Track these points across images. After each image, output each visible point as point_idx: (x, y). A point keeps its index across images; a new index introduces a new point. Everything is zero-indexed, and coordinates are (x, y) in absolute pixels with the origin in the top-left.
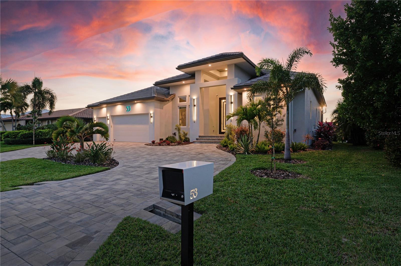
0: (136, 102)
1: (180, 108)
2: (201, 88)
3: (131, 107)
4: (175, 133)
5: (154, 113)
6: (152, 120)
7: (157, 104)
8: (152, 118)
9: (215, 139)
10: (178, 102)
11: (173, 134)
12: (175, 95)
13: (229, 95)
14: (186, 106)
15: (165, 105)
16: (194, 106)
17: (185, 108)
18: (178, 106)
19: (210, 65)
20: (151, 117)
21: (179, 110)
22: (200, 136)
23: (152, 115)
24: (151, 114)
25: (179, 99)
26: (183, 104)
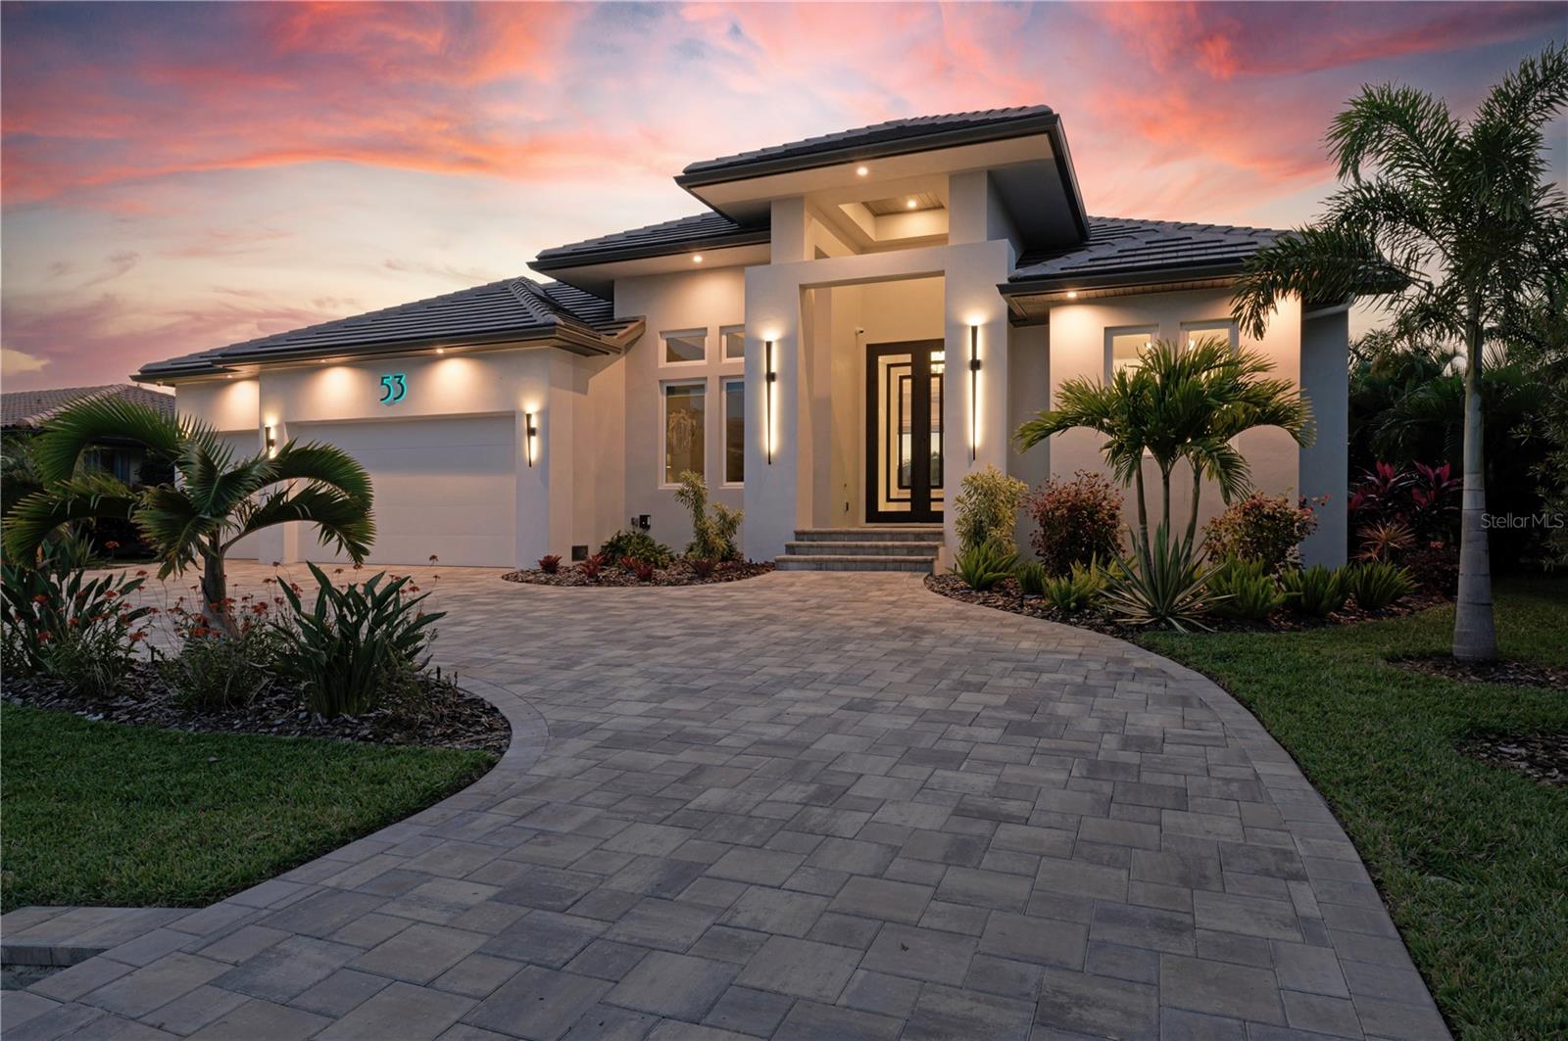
0: (440, 351)
1: (670, 390)
2: (803, 288)
3: (406, 381)
4: (644, 518)
5: (544, 414)
6: (533, 448)
7: (561, 364)
8: (534, 439)
9: (893, 547)
10: (663, 363)
11: (633, 522)
12: (644, 324)
13: (962, 327)
14: (706, 379)
15: (596, 372)
16: (771, 377)
17: (702, 387)
18: (661, 381)
19: (862, 171)
20: (531, 432)
21: (663, 399)
22: (799, 535)
23: (534, 423)
24: (529, 416)
25: (663, 345)
26: (687, 369)
